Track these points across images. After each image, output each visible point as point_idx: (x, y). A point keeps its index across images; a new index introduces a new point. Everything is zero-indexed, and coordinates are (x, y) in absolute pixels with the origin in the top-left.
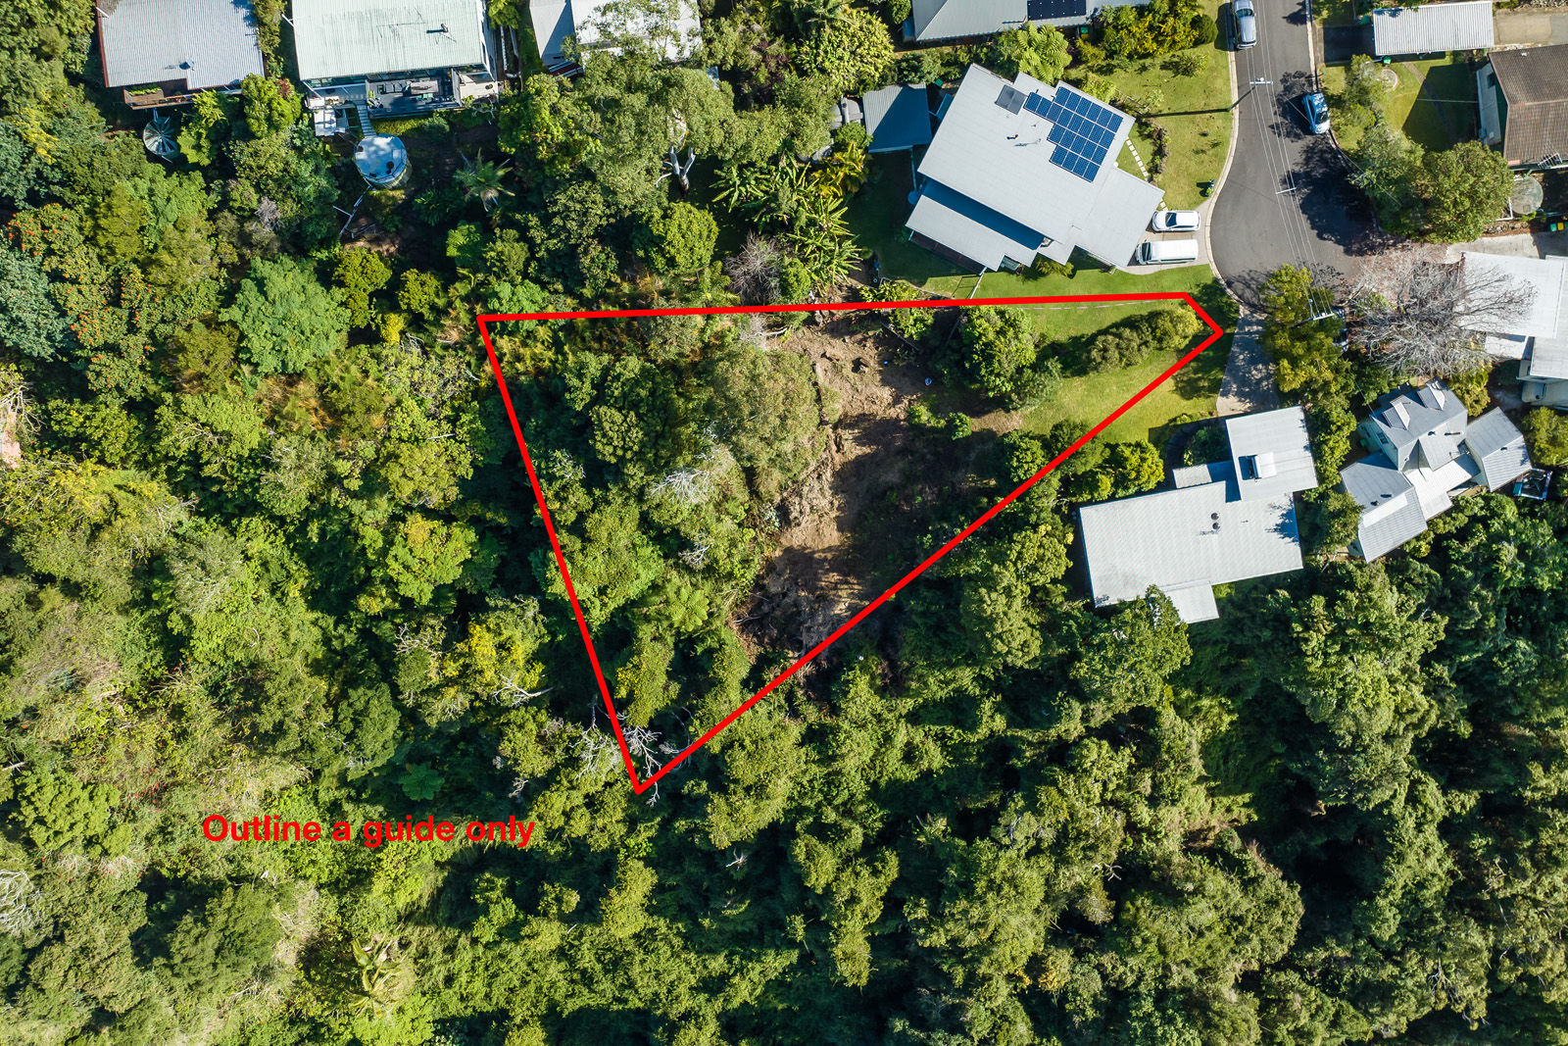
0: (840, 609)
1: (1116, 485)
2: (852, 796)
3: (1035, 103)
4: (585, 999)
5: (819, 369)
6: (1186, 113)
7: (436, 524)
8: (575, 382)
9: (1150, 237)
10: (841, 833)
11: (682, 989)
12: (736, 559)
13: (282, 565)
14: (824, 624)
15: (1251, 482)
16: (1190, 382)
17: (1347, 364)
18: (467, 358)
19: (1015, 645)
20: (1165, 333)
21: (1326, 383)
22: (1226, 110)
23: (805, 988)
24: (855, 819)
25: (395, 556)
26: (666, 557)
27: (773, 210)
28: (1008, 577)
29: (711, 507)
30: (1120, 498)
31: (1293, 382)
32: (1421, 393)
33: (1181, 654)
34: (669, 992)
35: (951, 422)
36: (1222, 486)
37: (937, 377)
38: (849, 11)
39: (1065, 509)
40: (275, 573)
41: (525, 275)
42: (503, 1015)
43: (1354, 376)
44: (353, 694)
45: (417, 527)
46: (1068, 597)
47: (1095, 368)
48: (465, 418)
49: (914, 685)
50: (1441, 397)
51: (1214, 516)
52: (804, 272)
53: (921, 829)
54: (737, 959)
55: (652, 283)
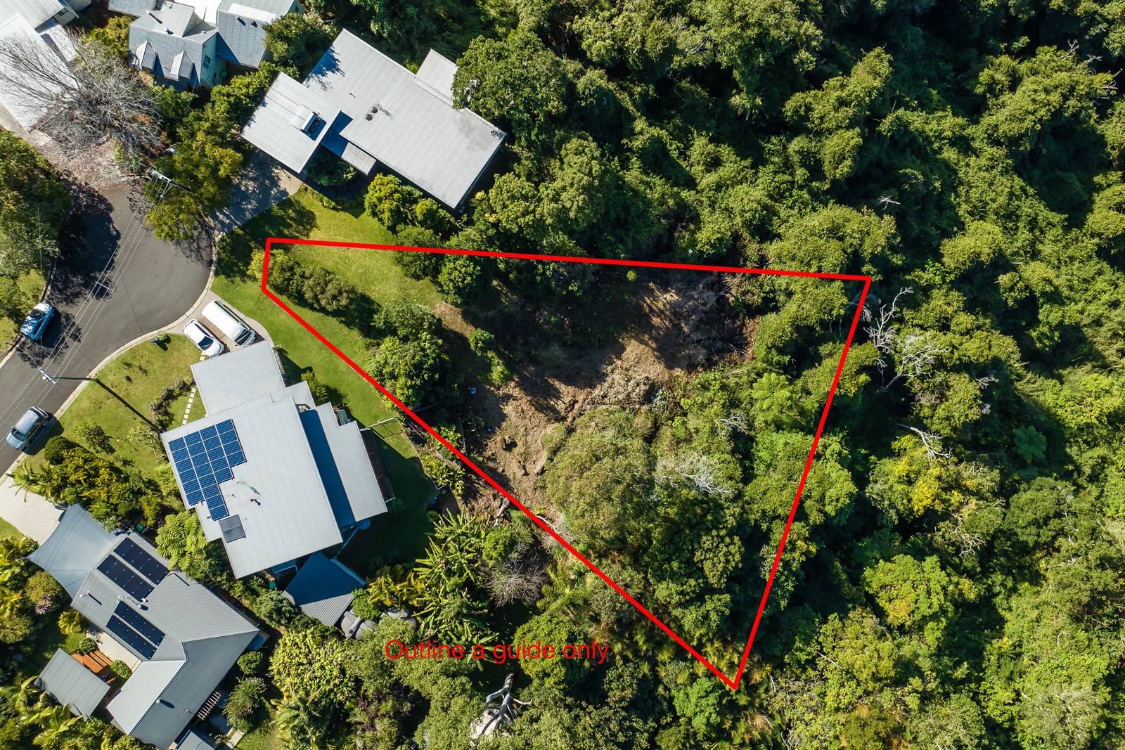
0: (671, 297)
1: (415, 201)
2: (775, 173)
3: (219, 511)
4: (1045, 214)
5: (538, 468)
6: (127, 405)
7: (882, 603)
8: (713, 616)
9: (232, 345)
10: (805, 156)
11: (983, 161)
12: (709, 394)
13: (999, 667)
14: (692, 298)
15: (323, 116)
16: (300, 223)
17: (180, 131)
18: (764, 696)
19: (585, 159)
20: (283, 270)
21: (207, 133)
22: (98, 381)
23: (909, 88)
24: (787, 157)
25: (929, 607)
26: (752, 439)
27: (468, 607)
28: (547, 207)
29: (694, 444)
30: (421, 190)
31: (229, 156)
32: (151, 66)
33: (479, 46)
34: (993, 167)
35: (484, 350)
36: (345, 133)
37: (464, 388)
38: (286, 694)
39: (465, 218)
40: (1009, 666)
41: (676, 718)
42: (1102, 253)
43: (185, 120)
44: (1031, 541)
45: (898, 612)
46: (518, 159)
47: (353, 291)
48: (803, 657)
49: (671, 202)
50: (140, 51)
51: (369, 118)
52: (487, 545)
53: (751, 109)
54: (936, 145)
55: (598, 634)
